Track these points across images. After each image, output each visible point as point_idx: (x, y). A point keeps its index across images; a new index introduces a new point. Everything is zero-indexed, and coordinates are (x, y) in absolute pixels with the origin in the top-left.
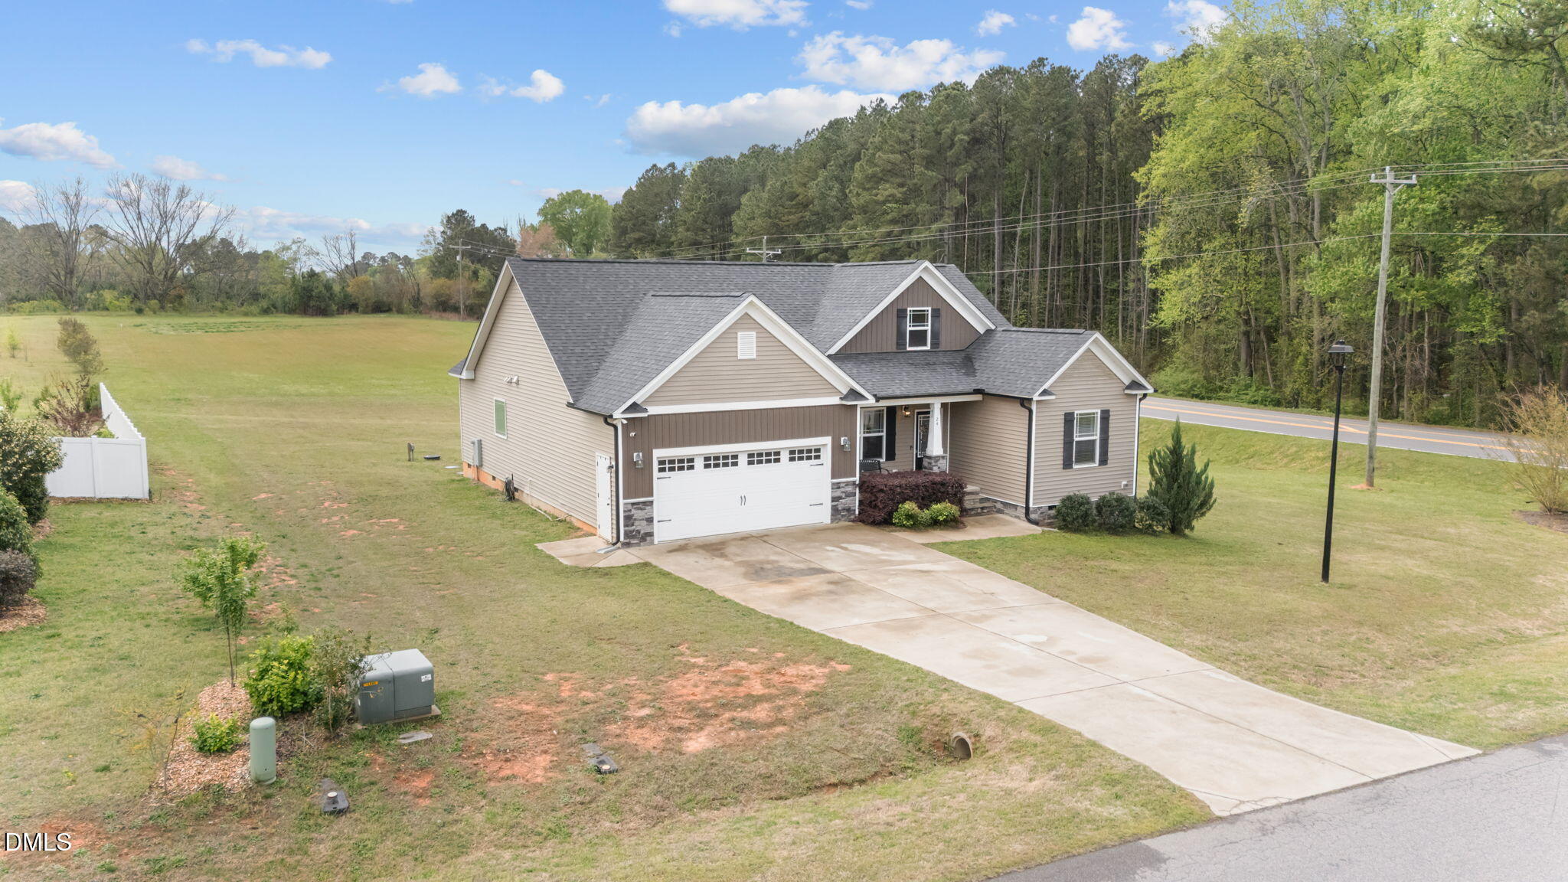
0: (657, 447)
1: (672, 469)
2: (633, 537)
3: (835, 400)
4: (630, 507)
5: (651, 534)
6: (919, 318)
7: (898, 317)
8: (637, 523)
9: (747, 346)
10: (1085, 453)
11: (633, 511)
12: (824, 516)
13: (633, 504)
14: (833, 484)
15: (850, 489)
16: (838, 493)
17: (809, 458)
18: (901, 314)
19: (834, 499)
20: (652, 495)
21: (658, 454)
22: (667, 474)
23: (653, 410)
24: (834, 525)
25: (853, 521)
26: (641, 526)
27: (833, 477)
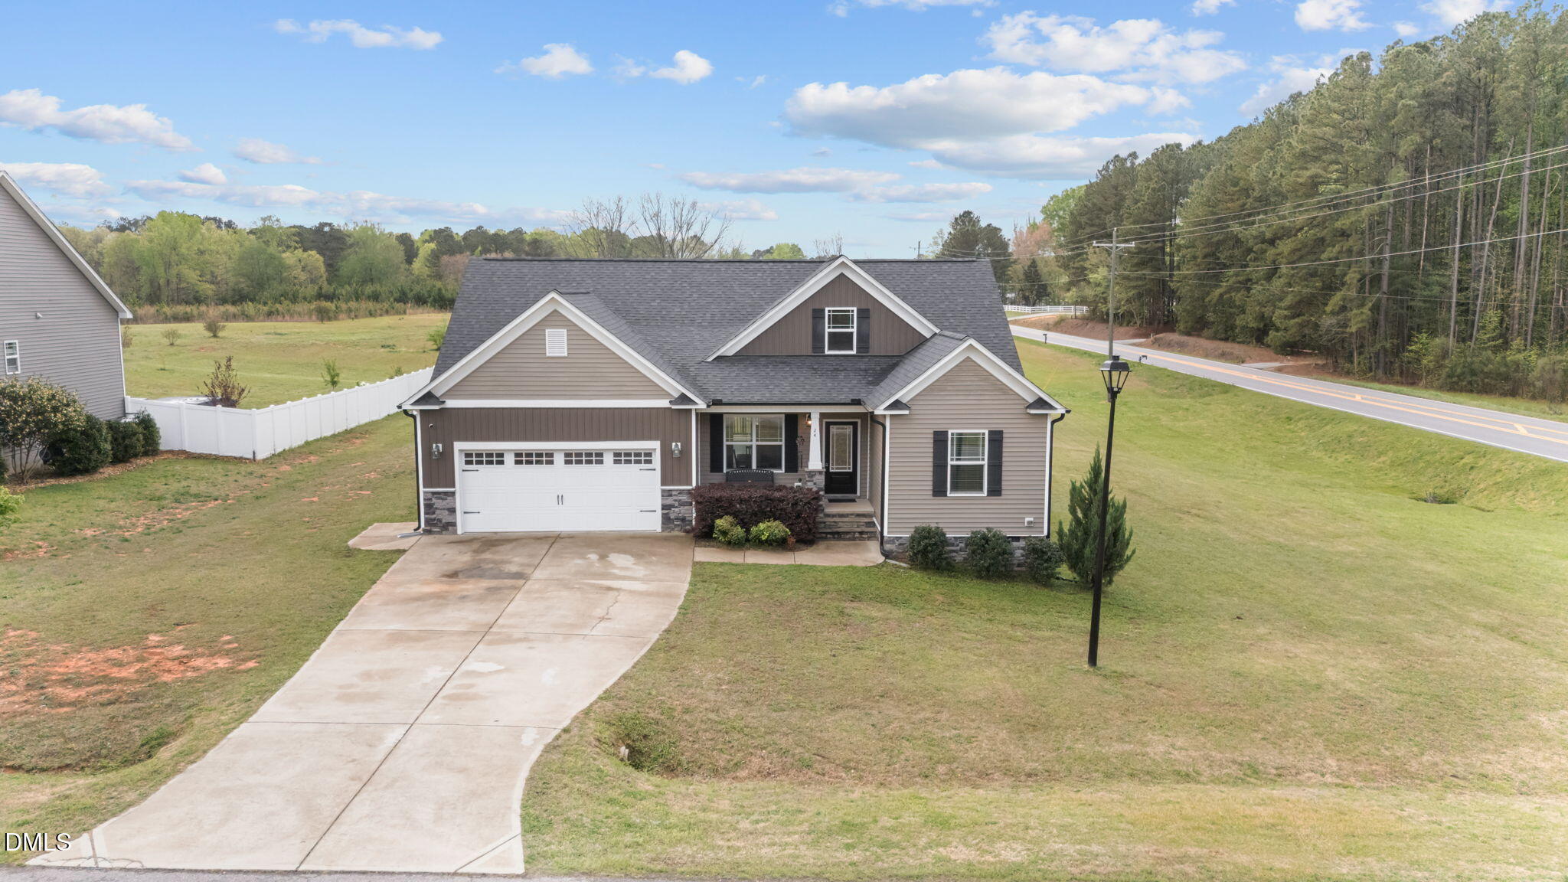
0: (459, 440)
1: (480, 463)
2: (435, 525)
3: (664, 403)
4: (430, 496)
5: (454, 524)
6: (841, 319)
7: (814, 318)
8: (438, 512)
9: (556, 344)
10: (967, 479)
11: (434, 500)
12: (653, 523)
13: (434, 493)
14: (663, 491)
15: (684, 498)
16: (669, 501)
17: (638, 462)
18: (818, 314)
19: (664, 507)
20: (454, 487)
21: (459, 446)
22: (474, 467)
23: (451, 403)
24: (666, 534)
25: (687, 532)
26: (446, 517)
27: (663, 484)
